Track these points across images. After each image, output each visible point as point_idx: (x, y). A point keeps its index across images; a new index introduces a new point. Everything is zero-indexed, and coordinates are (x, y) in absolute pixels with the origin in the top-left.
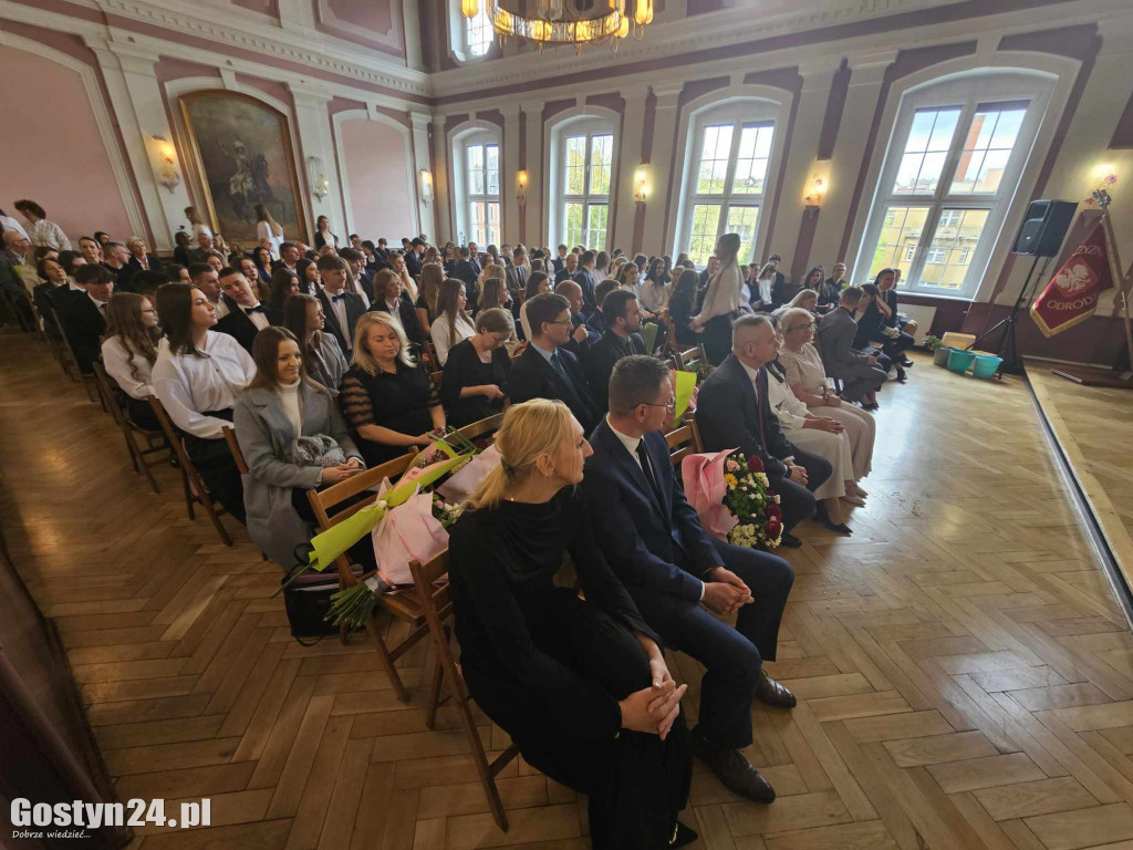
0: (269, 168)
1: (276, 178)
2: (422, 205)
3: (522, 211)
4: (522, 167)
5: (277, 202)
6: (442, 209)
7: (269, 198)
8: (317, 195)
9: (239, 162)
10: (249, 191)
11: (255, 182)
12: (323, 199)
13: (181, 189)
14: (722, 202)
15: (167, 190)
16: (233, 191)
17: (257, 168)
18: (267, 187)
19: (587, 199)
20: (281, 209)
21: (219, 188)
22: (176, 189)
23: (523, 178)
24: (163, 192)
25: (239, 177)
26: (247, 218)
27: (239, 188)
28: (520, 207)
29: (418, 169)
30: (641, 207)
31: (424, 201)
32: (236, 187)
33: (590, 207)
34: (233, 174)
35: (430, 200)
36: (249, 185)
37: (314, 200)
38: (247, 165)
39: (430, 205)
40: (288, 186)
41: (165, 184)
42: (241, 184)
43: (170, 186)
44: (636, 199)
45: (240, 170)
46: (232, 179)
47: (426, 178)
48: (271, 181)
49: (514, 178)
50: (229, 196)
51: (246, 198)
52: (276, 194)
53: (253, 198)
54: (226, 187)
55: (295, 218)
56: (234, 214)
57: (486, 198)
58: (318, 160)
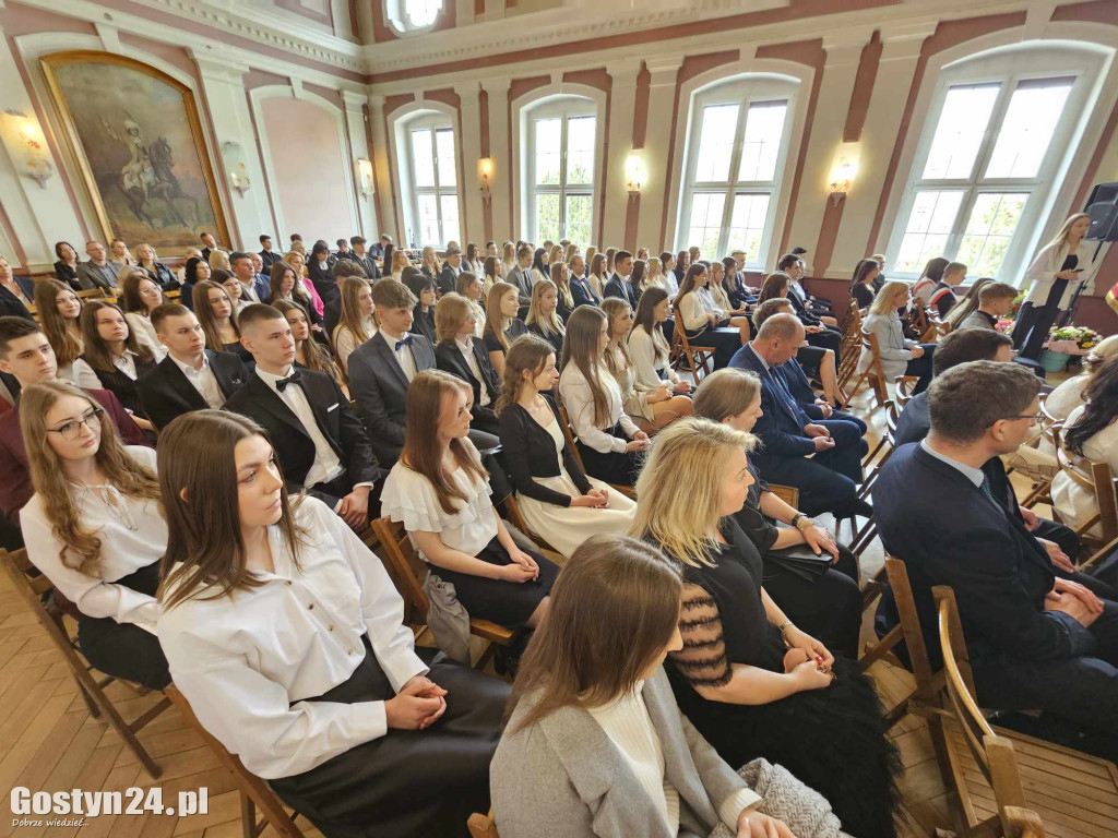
0: (174, 154)
1: (183, 165)
2: (361, 199)
3: (487, 204)
4: (485, 154)
5: (187, 197)
6: (385, 203)
7: (176, 192)
8: (238, 189)
9: (133, 149)
10: (149, 184)
11: (156, 173)
12: (246, 194)
13: (55, 182)
14: (726, 191)
15: (35, 185)
16: (128, 185)
17: (158, 155)
18: (171, 178)
19: (564, 189)
20: (194, 206)
21: (108, 182)
22: (48, 185)
23: (487, 167)
24: (29, 186)
25: (135, 167)
26: (149, 218)
27: (136, 180)
28: (484, 199)
29: (355, 158)
30: (635, 199)
31: (364, 195)
32: (131, 180)
33: (568, 198)
34: (126, 163)
35: (370, 193)
36: (149, 177)
37: (234, 195)
38: (144, 151)
39: (371, 200)
40: (201, 179)
41: (31, 176)
42: (137, 175)
43: (38, 179)
44: (629, 189)
45: (135, 158)
46: (124, 170)
47: (365, 169)
48: (176, 171)
49: (475, 167)
50: (121, 190)
51: (146, 193)
52: (186, 188)
53: (156, 192)
54: (118, 179)
55: (211, 217)
56: (130, 213)
57: (438, 190)
58: (237, 146)
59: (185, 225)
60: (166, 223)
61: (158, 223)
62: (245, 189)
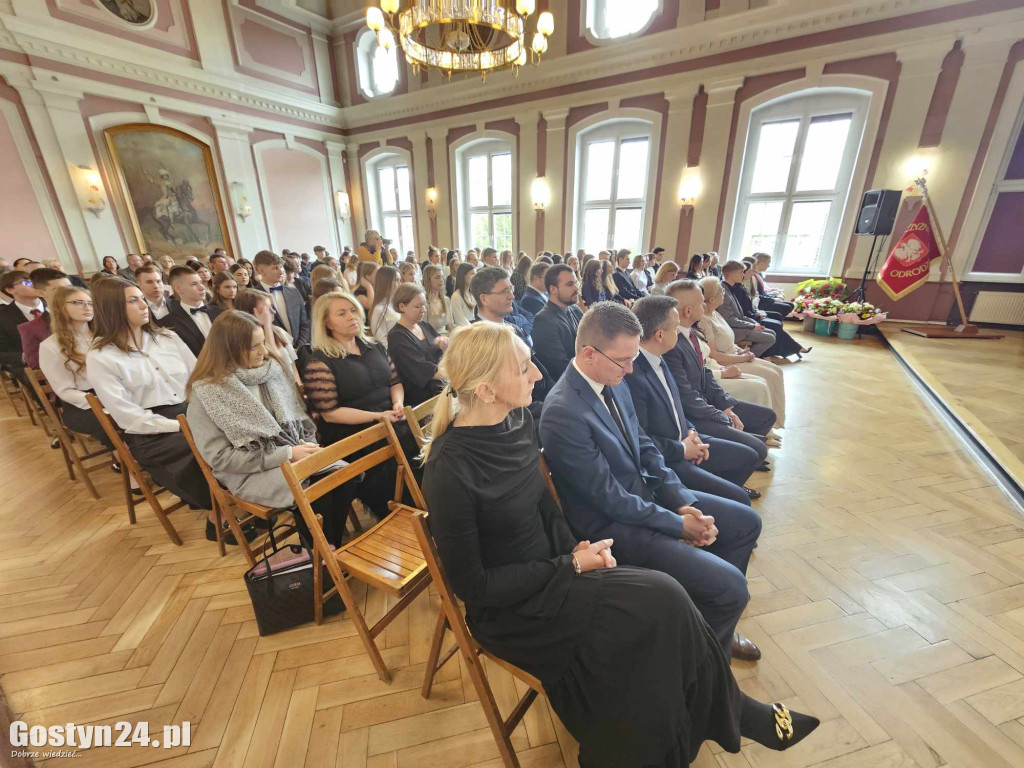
0: (194, 192)
1: (200, 200)
2: (340, 222)
3: (433, 222)
4: (431, 184)
5: (202, 223)
6: (359, 224)
7: (194, 220)
8: (241, 216)
9: (164, 189)
10: (174, 213)
11: (180, 206)
12: (247, 219)
13: (107, 213)
14: (610, 207)
15: (92, 215)
16: (159, 214)
17: (182, 193)
18: (192, 209)
19: (491, 209)
20: (207, 228)
21: (145, 212)
22: (102, 214)
23: (432, 194)
24: (89, 216)
25: (164, 201)
26: (173, 238)
27: (165, 211)
28: (431, 219)
29: (335, 191)
30: (541, 214)
31: (342, 218)
32: (161, 211)
33: (495, 217)
34: (158, 199)
35: (347, 217)
36: (174, 208)
37: (238, 221)
38: (172, 190)
39: (348, 222)
40: (213, 208)
41: (91, 210)
42: (166, 207)
43: (95, 212)
44: (536, 208)
45: (165, 195)
46: (157, 204)
47: (343, 199)
48: (195, 204)
49: (424, 195)
50: (154, 219)
51: (172, 221)
52: (201, 216)
53: (179, 220)
54: (151, 210)
55: (220, 237)
56: (160, 235)
57: (399, 213)
58: (241, 185)
59: (199, 243)
60: (186, 241)
61: (179, 241)
62: (247, 216)
